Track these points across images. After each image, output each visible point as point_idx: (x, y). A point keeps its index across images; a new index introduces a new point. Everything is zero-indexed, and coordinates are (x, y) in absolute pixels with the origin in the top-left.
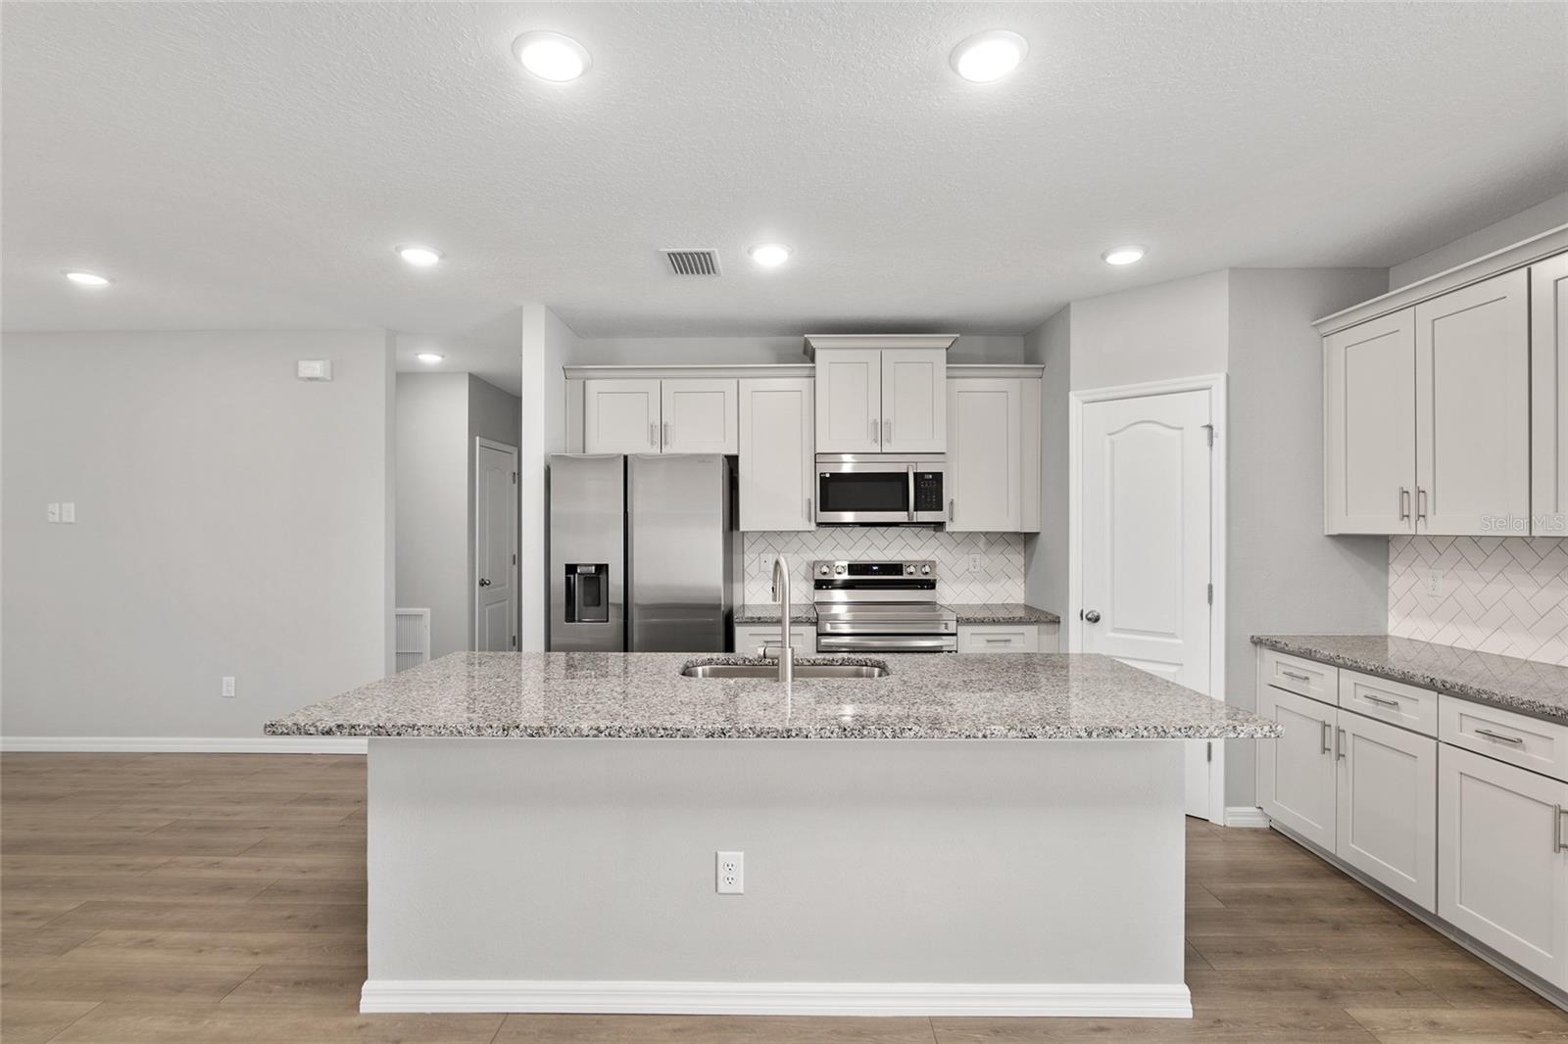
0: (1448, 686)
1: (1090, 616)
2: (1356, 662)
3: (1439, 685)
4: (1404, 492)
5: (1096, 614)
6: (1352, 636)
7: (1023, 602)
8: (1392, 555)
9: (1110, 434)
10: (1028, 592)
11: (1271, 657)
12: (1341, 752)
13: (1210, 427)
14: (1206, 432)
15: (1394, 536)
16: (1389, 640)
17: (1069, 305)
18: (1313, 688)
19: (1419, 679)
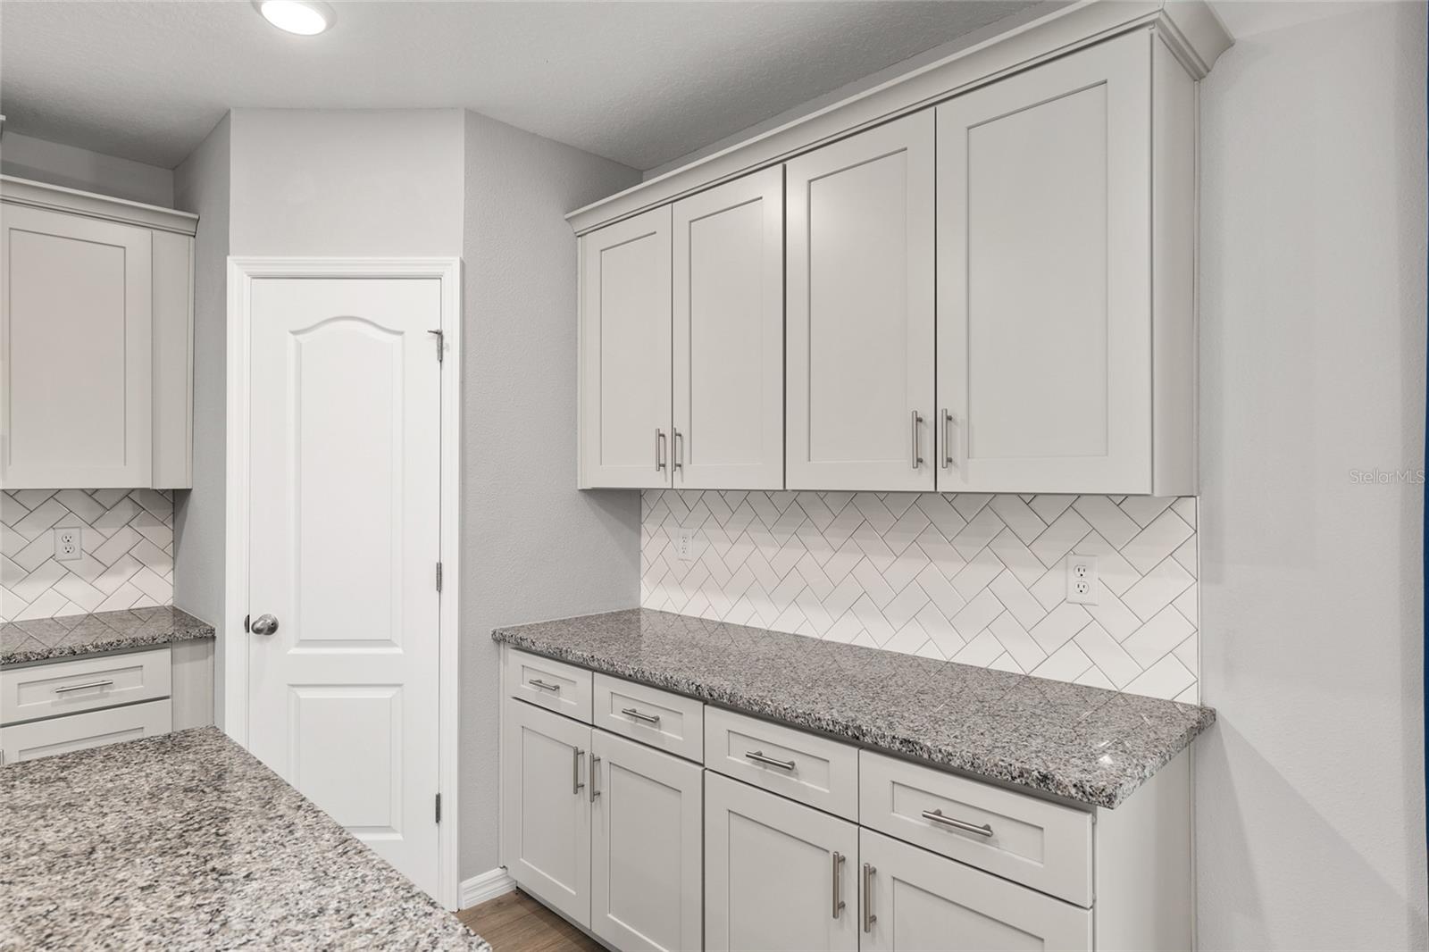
0: (716, 695)
1: (258, 625)
2: (613, 665)
3: (706, 694)
4: (660, 435)
5: (269, 621)
6: (607, 615)
7: (170, 602)
8: (645, 512)
9: (295, 333)
10: (180, 586)
11: (516, 658)
12: (596, 790)
13: (439, 334)
14: (434, 340)
15: (647, 489)
16: (643, 617)
17: (228, 113)
18: (563, 700)
19: (683, 687)
